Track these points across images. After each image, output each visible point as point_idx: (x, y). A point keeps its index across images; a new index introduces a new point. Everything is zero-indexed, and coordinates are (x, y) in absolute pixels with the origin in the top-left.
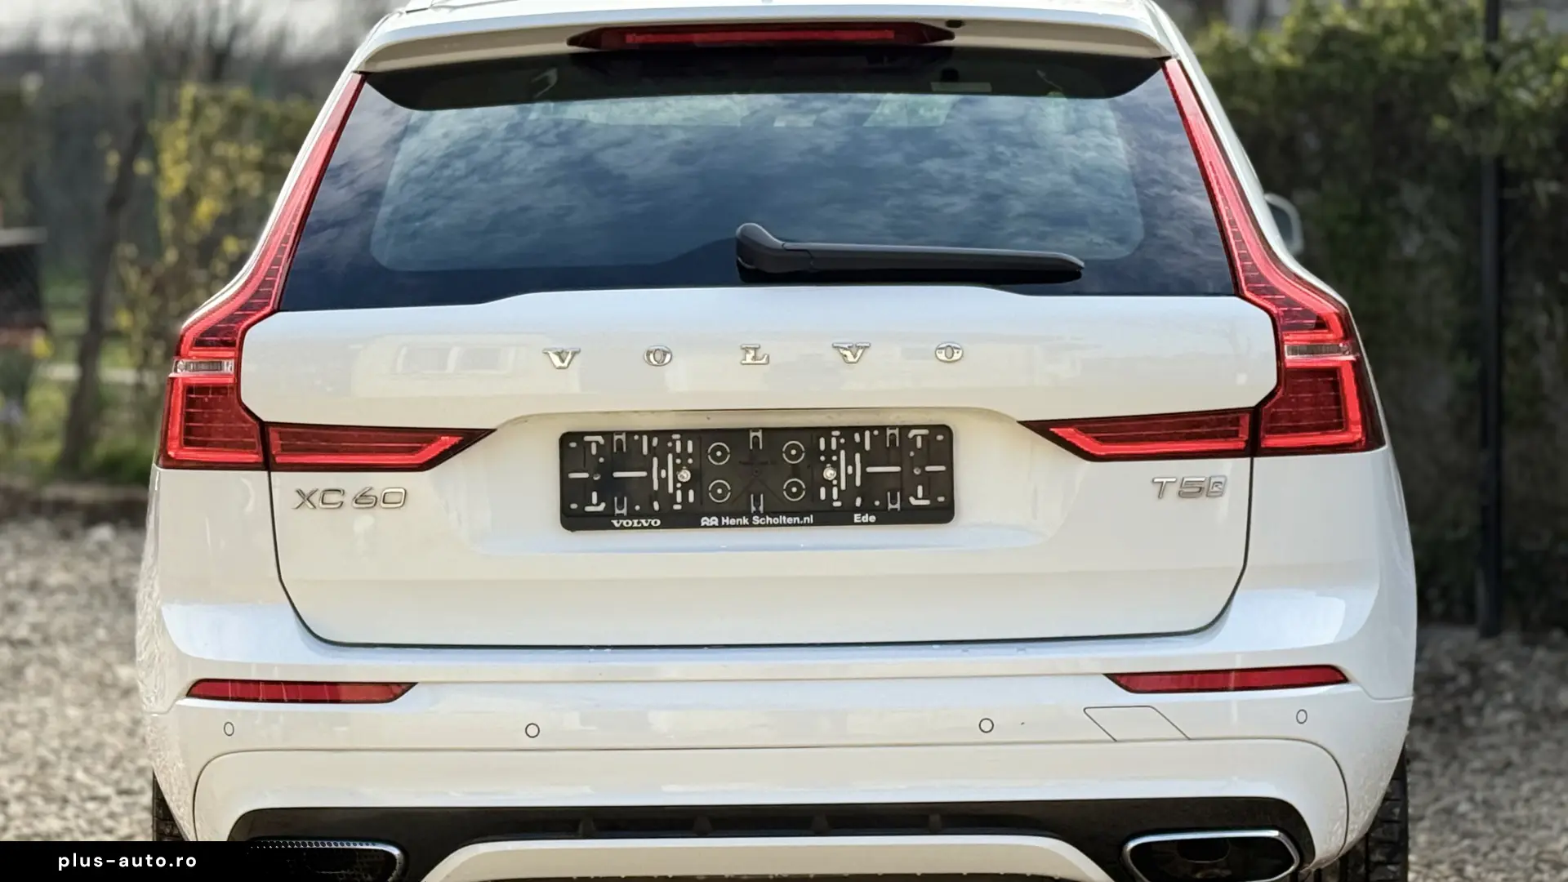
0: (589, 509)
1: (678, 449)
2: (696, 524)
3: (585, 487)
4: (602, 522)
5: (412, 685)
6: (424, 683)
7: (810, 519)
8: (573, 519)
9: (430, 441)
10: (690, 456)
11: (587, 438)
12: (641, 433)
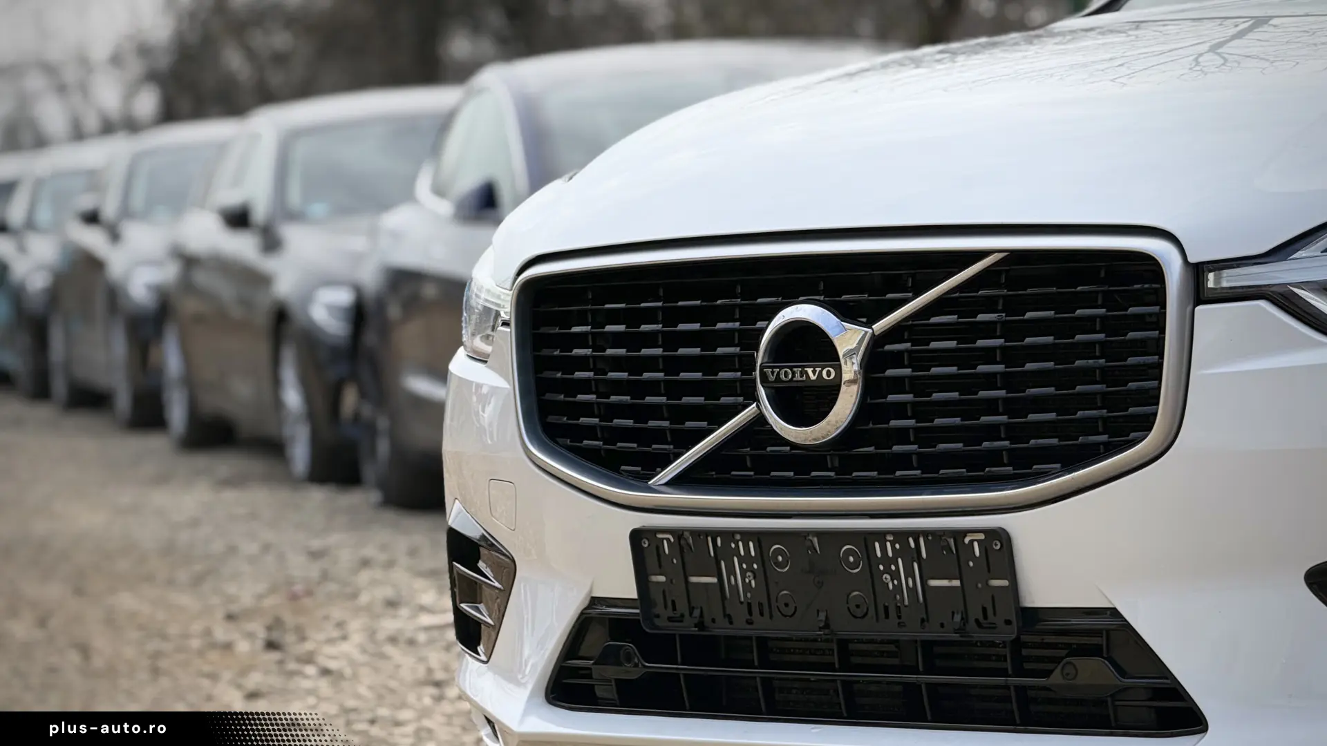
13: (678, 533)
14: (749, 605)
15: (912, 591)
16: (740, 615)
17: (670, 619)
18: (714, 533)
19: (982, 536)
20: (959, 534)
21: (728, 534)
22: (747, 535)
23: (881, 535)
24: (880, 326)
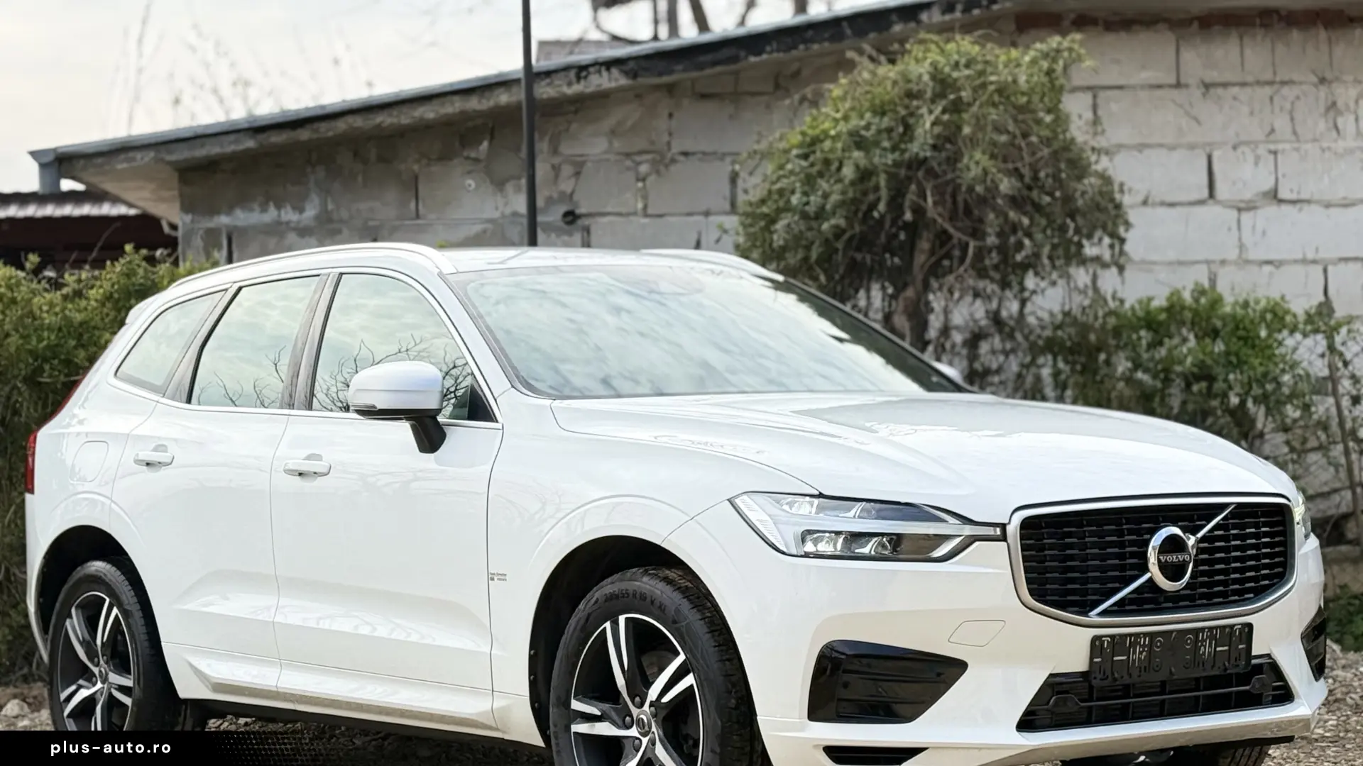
13: (1113, 637)
14: (1140, 668)
15: (1209, 653)
16: (1135, 673)
17: (1101, 679)
18: (1130, 635)
19: (1240, 626)
20: (1232, 626)
21: (1137, 635)
22: (1145, 634)
23: (1202, 629)
24: (1200, 535)
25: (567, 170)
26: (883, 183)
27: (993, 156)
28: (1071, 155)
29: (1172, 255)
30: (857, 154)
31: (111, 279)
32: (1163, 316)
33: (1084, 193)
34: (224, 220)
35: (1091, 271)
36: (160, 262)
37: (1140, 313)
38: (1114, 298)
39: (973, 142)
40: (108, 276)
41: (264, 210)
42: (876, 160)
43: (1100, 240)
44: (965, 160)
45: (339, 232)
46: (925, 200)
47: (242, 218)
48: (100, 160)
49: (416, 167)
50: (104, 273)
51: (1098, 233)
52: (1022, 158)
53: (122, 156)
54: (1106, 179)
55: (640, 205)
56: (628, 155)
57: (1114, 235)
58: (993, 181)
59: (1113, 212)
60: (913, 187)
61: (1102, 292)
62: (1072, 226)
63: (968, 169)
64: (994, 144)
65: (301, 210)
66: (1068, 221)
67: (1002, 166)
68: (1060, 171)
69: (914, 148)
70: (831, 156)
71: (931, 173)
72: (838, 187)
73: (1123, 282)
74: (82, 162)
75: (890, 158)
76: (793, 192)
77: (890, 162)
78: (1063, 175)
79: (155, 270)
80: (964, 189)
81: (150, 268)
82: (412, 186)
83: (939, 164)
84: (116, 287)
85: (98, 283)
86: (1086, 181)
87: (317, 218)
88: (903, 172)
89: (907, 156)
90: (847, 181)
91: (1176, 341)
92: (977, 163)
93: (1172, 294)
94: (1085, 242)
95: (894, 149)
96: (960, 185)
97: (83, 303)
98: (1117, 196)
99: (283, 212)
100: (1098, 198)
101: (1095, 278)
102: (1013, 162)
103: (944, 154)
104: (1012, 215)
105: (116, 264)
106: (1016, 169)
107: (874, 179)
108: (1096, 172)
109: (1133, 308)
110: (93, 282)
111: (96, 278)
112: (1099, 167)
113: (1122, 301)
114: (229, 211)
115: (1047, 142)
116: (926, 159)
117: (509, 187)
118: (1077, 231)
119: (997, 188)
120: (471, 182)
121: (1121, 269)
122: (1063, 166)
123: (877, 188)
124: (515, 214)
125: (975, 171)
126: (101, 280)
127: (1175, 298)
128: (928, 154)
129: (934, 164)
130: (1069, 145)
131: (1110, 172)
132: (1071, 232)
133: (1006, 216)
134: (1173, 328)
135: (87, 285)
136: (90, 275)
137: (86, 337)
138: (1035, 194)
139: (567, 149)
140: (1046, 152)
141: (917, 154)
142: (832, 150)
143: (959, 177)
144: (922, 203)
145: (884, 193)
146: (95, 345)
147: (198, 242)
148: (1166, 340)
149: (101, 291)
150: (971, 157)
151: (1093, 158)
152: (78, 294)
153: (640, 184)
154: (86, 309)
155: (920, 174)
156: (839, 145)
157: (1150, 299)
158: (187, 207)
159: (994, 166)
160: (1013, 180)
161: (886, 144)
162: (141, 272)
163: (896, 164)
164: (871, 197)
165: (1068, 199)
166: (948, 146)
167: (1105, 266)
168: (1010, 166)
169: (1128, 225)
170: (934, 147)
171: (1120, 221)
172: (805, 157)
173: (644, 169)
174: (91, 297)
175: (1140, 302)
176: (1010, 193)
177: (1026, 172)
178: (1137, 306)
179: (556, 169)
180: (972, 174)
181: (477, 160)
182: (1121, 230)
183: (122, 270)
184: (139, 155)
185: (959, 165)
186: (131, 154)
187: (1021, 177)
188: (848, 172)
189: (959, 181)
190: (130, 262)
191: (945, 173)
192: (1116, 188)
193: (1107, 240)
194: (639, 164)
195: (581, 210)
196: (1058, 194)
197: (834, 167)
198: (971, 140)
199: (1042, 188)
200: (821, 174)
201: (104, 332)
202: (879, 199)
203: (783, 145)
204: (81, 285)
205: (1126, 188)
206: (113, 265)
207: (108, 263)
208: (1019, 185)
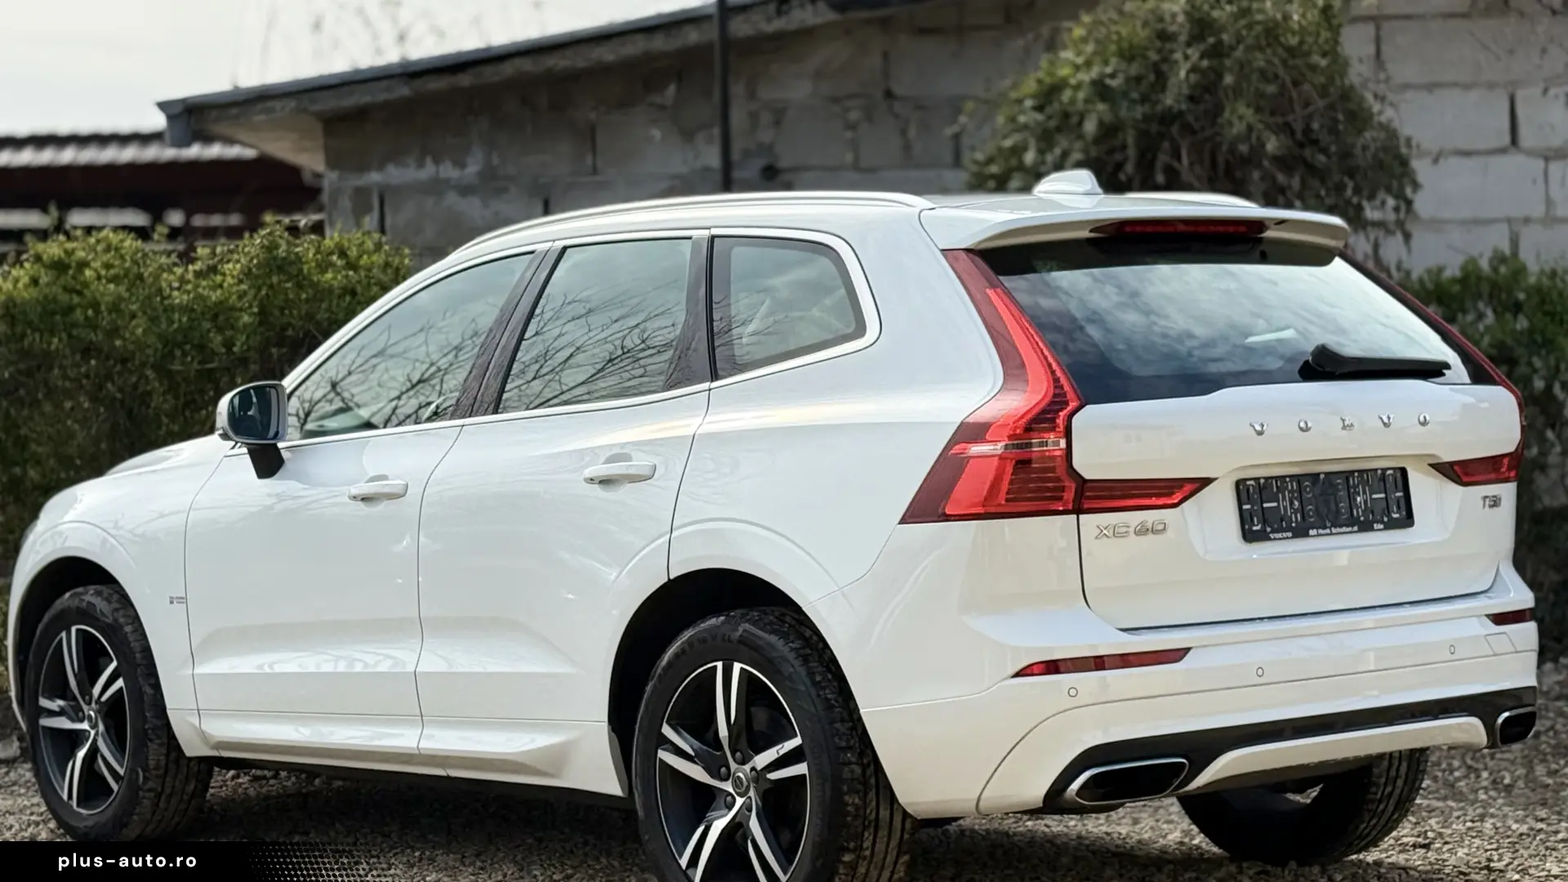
0: (1255, 528)
1: (1290, 488)
2: (1306, 535)
3: (1251, 514)
4: (1262, 537)
5: (1188, 650)
6: (1196, 647)
7: (1356, 528)
8: (1249, 536)
9: (1181, 487)
10: (1295, 491)
11: (1248, 483)
12: (1272, 478)
25: (766, 118)
26: (1130, 141)
27: (1258, 110)
28: (1351, 106)
29: (1467, 214)
30: (1101, 107)
31: (249, 252)
32: (1456, 288)
33: (1365, 148)
34: (374, 177)
35: (1372, 238)
36: (304, 234)
37: (1430, 286)
38: (1399, 268)
39: (1237, 91)
40: (246, 250)
41: (421, 165)
42: (1123, 113)
43: (1383, 203)
44: (1227, 114)
45: (505, 190)
46: (1179, 159)
47: (394, 174)
48: (234, 111)
49: (593, 116)
50: (241, 243)
51: (1381, 195)
52: (1293, 111)
53: (259, 106)
54: (1391, 133)
55: (849, 157)
56: (835, 100)
57: (1400, 196)
58: (1258, 138)
59: (1398, 170)
60: (1166, 145)
61: (1385, 263)
62: (1350, 185)
63: (1230, 124)
64: (1260, 95)
65: (462, 165)
66: (1346, 179)
67: (1271, 120)
68: (1336, 121)
69: (1169, 100)
70: (1070, 109)
71: (1188, 129)
72: (1078, 145)
73: (1409, 251)
74: (214, 113)
75: (1139, 112)
76: (1025, 149)
77: (1139, 116)
78: (1341, 127)
79: (298, 242)
80: (1225, 148)
81: (291, 238)
82: (589, 137)
83: (1197, 119)
84: (255, 261)
85: (236, 256)
86: (1368, 135)
87: (480, 174)
88: (1154, 128)
89: (1159, 108)
90: (1089, 138)
91: (1470, 318)
92: (1241, 118)
93: (1467, 263)
94: (1365, 203)
95: (1144, 99)
96: (1220, 144)
97: (219, 278)
98: (1404, 150)
99: (441, 168)
100: (1381, 155)
101: (1376, 247)
102: (1283, 115)
103: (1202, 107)
104: (1281, 178)
105: (255, 236)
106: (1287, 125)
107: (1120, 136)
108: (1380, 124)
109: (1421, 280)
110: (229, 256)
111: (231, 252)
112: (1383, 119)
113: (1408, 273)
114: (381, 167)
115: (1323, 91)
116: (1181, 113)
117: (700, 138)
118: (1357, 191)
119: (1263, 146)
120: (656, 133)
121: (1407, 236)
122: (1341, 117)
123: (1124, 147)
124: (707, 169)
125: (1238, 128)
126: (238, 253)
127: (1470, 267)
128: (1184, 107)
129: (1190, 118)
130: (1347, 94)
131: (1396, 124)
132: (1349, 192)
133: (1274, 180)
134: (1468, 304)
135: (222, 259)
136: (226, 248)
137: (221, 318)
138: (1307, 153)
139: (766, 93)
140: (1321, 103)
141: (1170, 108)
142: (1073, 101)
143: (1218, 134)
144: (1176, 164)
145: (1132, 152)
146: (233, 327)
147: (346, 203)
148: (1460, 316)
149: (238, 266)
150: (1233, 111)
151: (1376, 108)
152: (213, 270)
153: (849, 134)
154: (221, 286)
155: (1175, 130)
156: (1081, 95)
157: (1440, 270)
158: (333, 162)
159: (1261, 121)
160: (1282, 136)
161: (1135, 95)
162: (284, 247)
163: (1146, 118)
164: (1118, 157)
165: (1346, 154)
166: (1207, 97)
167: (1389, 232)
168: (1280, 120)
169: (1416, 186)
170: (1191, 98)
171: (1406, 180)
172: (1039, 108)
173: (854, 115)
174: (228, 272)
175: (1429, 271)
176: (1279, 153)
177: (1298, 127)
178: (1426, 277)
179: (754, 117)
180: (1235, 131)
181: (662, 107)
182: (1408, 191)
183: (262, 242)
184: (277, 104)
185: (1220, 120)
186: (270, 104)
187: (1293, 133)
188: (1090, 127)
189: (1218, 139)
190: (270, 234)
191: (1203, 129)
192: (1402, 142)
193: (1391, 202)
194: (848, 110)
195: (783, 163)
196: (1333, 148)
197: (1075, 120)
198: (1234, 92)
199: (1315, 142)
200: (1059, 129)
201: (243, 313)
202: (1126, 159)
203: (1014, 95)
204: (216, 259)
205: (1414, 143)
206: (251, 237)
207: (247, 235)
208: (1290, 142)
